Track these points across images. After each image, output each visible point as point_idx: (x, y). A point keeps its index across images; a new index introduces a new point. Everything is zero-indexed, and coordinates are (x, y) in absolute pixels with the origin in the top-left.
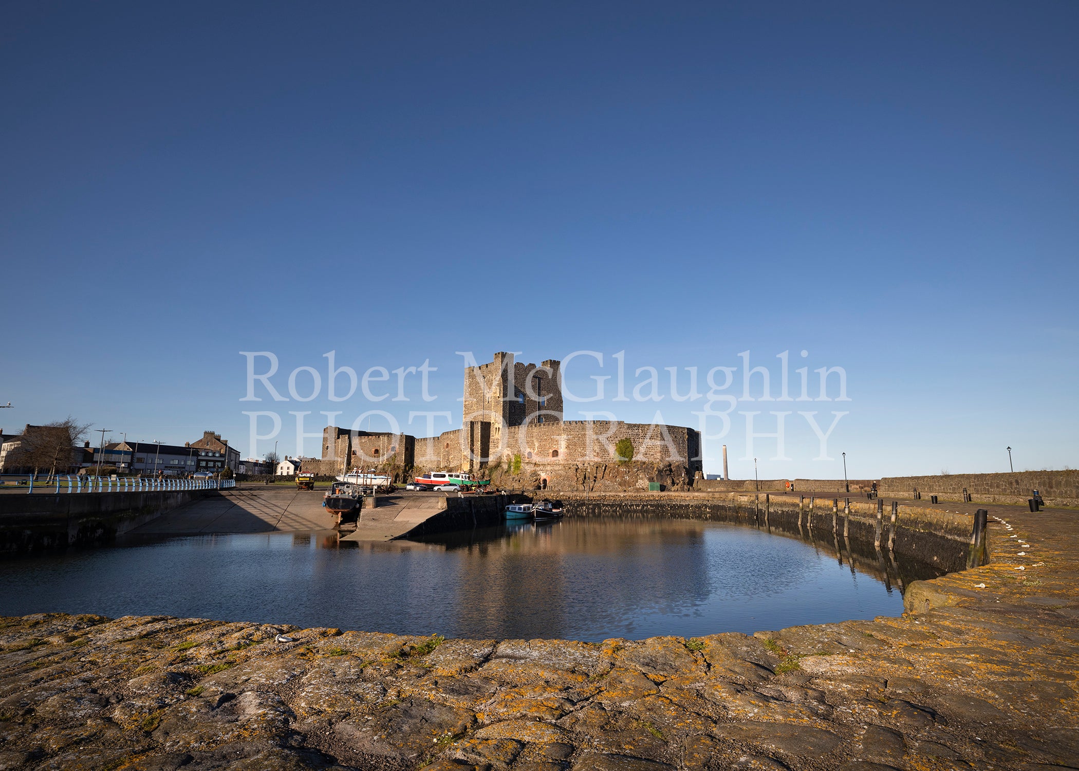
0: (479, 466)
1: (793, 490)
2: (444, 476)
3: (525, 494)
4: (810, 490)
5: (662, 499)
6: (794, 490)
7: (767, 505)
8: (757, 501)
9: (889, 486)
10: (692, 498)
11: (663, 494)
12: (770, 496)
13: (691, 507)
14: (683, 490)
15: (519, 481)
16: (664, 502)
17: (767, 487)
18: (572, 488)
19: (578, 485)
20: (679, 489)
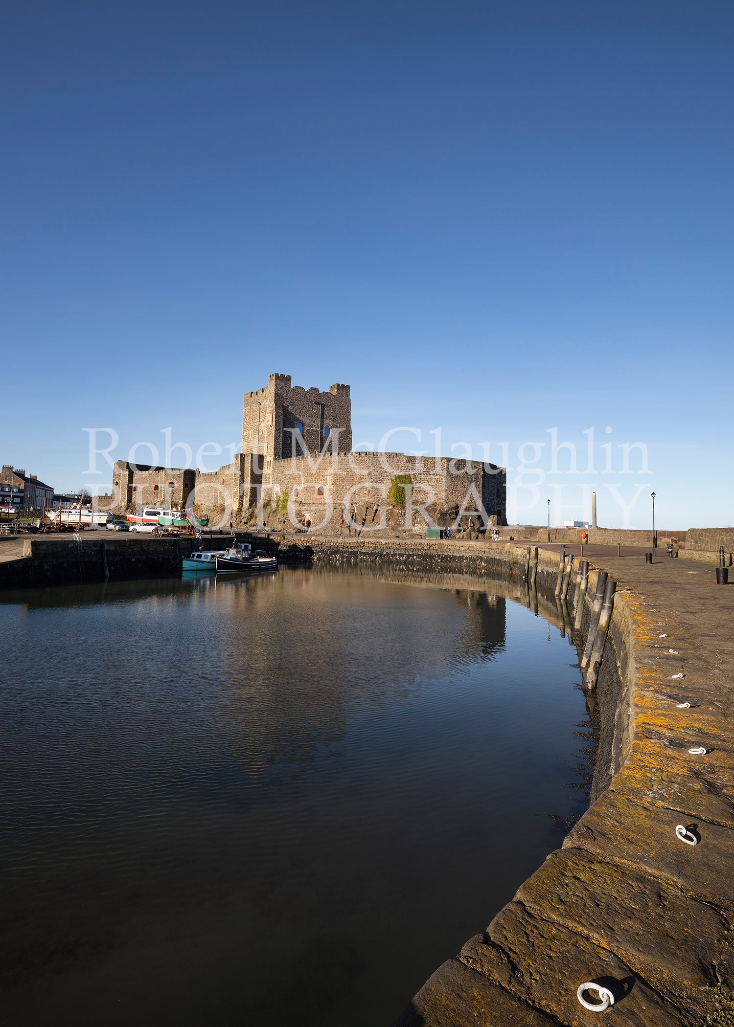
1: (587, 542)
3: (271, 537)
4: (607, 543)
5: (432, 548)
6: (589, 542)
7: (536, 562)
8: (528, 555)
10: (467, 548)
12: (540, 550)
13: (465, 559)
14: (469, 538)
15: (284, 522)
16: (434, 552)
17: (561, 536)
18: (336, 531)
19: (343, 529)
20: (465, 536)
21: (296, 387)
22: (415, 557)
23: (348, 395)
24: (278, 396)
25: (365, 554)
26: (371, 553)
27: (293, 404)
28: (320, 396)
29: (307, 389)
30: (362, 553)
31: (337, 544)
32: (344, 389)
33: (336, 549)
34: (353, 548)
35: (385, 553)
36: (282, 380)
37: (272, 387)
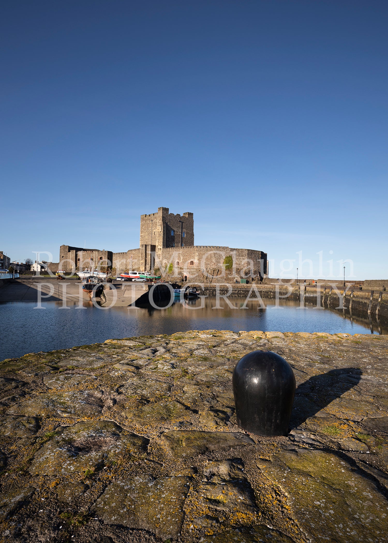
2: (136, 274)
9: (368, 284)
21: (171, 213)
23: (192, 217)
24: (164, 219)
27: (170, 222)
28: (181, 218)
29: (175, 214)
32: (190, 215)
36: (165, 210)
37: (160, 214)
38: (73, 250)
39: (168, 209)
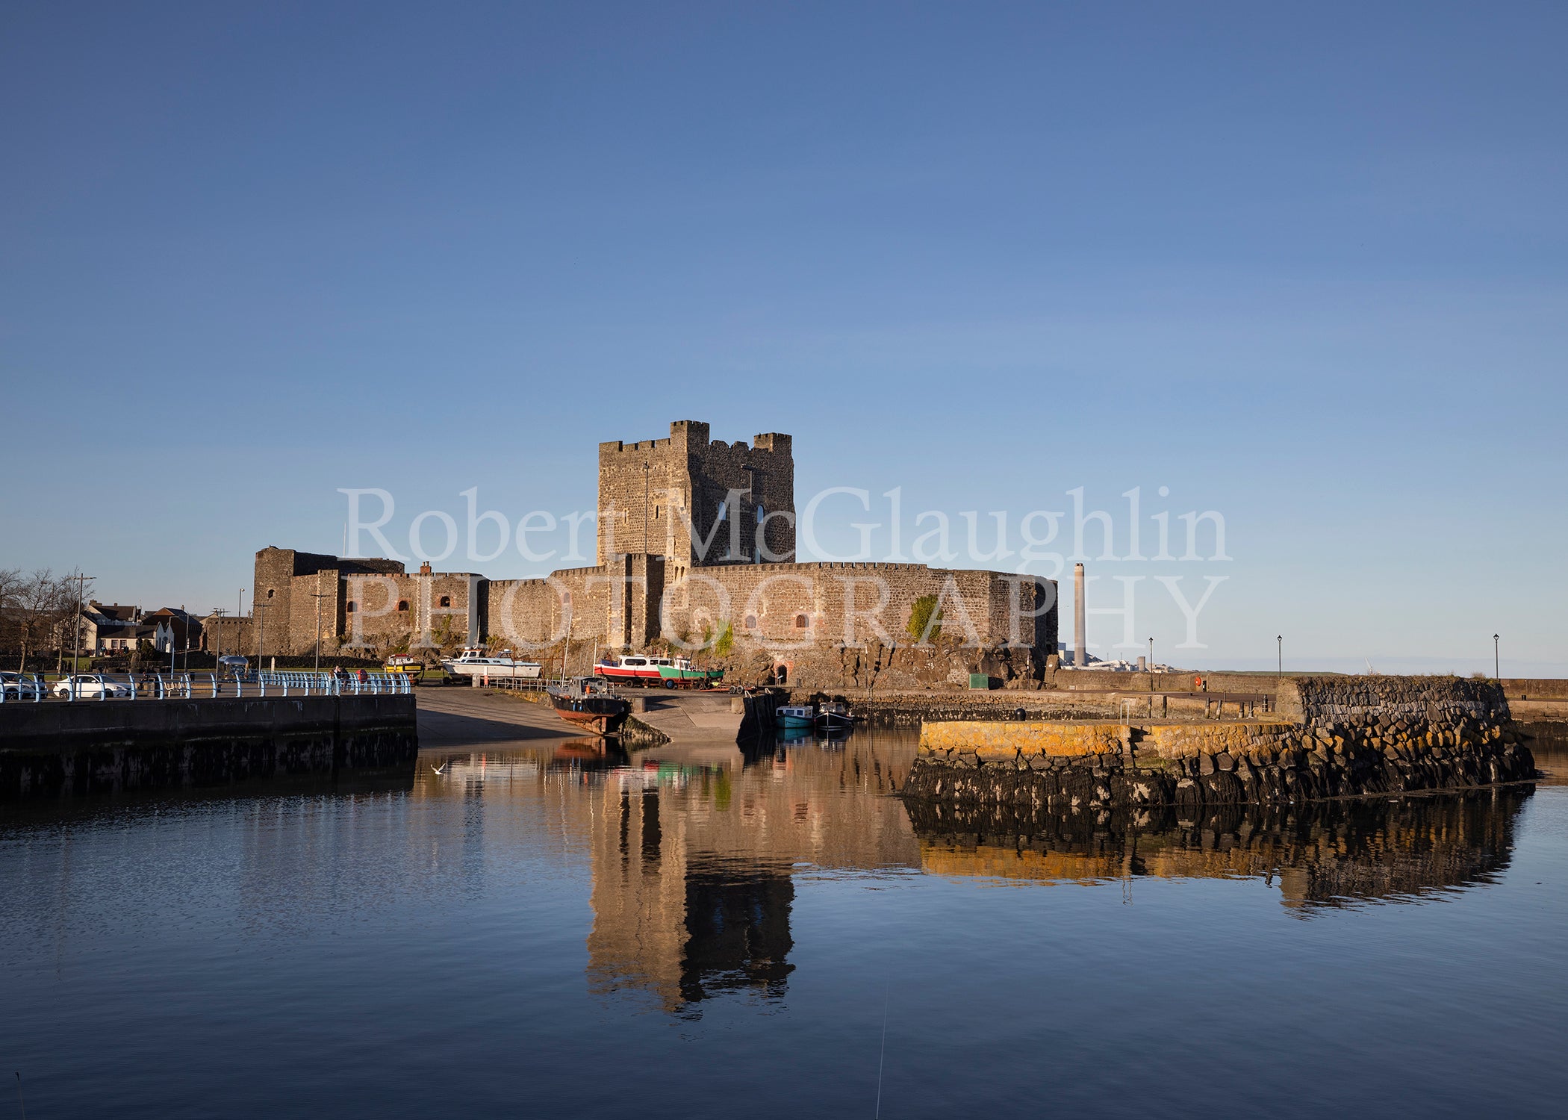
0: (643, 639)
1: (1205, 690)
7: (1164, 711)
8: (1149, 705)
10: (1045, 701)
11: (997, 693)
12: (1168, 699)
13: (1044, 716)
14: (1027, 687)
15: (731, 669)
16: (1000, 708)
17: (1167, 683)
18: (835, 682)
19: (847, 678)
20: (1020, 686)
21: (717, 441)
22: (974, 715)
23: (789, 451)
24: (694, 463)
25: (904, 712)
26: (913, 711)
27: (713, 471)
28: (748, 454)
29: (732, 443)
30: (899, 712)
31: (862, 700)
32: (783, 441)
33: (861, 707)
34: (885, 705)
35: (932, 710)
36: (698, 430)
37: (681, 443)
38: (327, 571)
39: (707, 425)
